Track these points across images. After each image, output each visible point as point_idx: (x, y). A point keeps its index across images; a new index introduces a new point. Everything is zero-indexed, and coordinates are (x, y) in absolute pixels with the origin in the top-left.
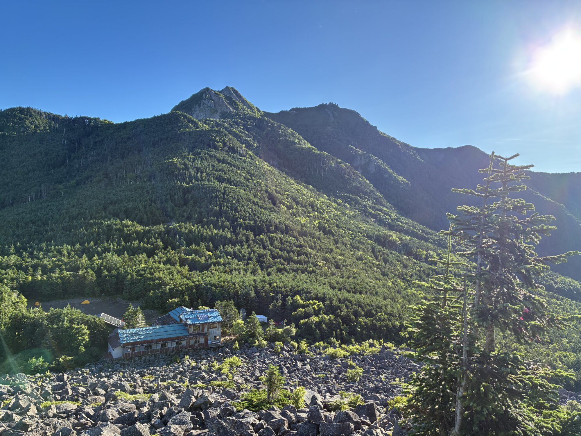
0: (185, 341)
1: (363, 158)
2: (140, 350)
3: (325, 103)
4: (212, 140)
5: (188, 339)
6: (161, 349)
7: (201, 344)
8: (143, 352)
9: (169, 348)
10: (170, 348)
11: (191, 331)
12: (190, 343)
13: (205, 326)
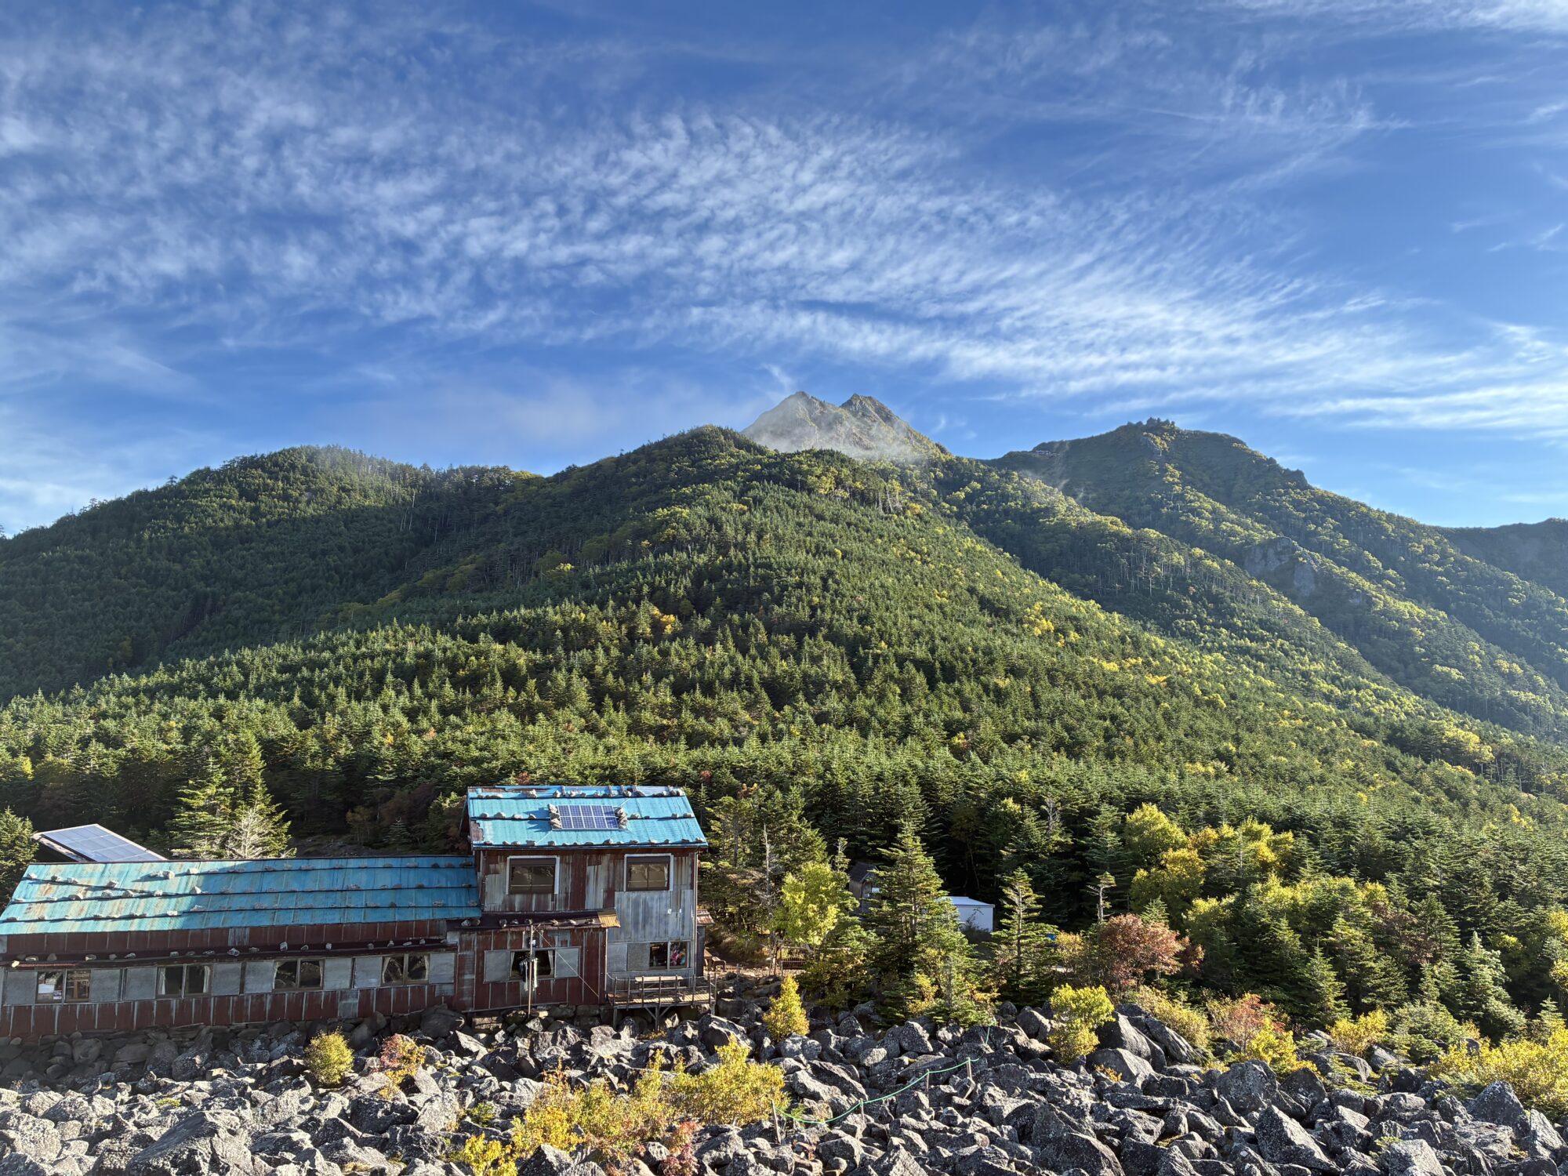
0: (450, 958)
1: (1271, 552)
2: (122, 992)
3: (1134, 422)
4: (800, 472)
5: (468, 946)
6: (277, 1000)
7: (561, 981)
8: (145, 1006)
9: (333, 997)
10: (344, 994)
11: (497, 896)
12: (480, 974)
13: (590, 870)
